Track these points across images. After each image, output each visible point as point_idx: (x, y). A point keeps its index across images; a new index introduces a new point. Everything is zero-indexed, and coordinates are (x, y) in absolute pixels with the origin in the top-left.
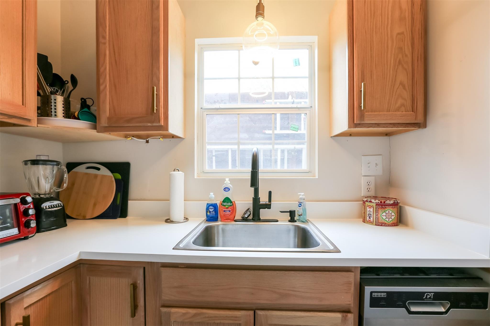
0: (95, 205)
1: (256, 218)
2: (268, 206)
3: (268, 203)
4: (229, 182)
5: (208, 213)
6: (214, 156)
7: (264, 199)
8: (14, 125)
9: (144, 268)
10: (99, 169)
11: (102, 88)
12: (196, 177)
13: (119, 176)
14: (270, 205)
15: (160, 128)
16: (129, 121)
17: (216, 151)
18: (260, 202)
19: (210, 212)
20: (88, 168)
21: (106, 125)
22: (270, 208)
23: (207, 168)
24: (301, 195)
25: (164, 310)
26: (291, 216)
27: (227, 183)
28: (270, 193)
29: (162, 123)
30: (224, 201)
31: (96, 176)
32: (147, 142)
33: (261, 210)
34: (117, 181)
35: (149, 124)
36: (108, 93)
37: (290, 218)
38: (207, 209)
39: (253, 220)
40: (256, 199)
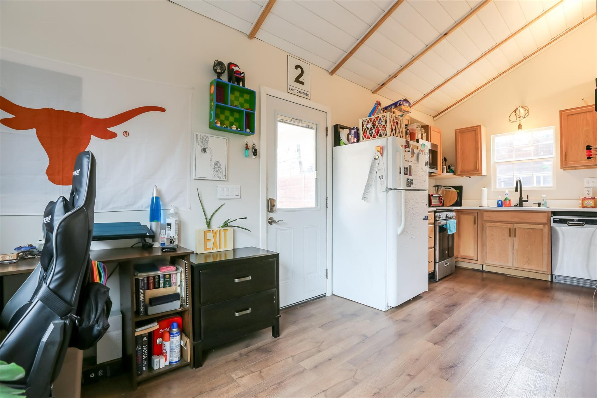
0: (450, 201)
1: (521, 205)
2: (527, 201)
3: (527, 199)
4: (508, 192)
5: (498, 204)
6: (503, 182)
7: (525, 198)
8: (435, 176)
9: (478, 212)
10: (450, 189)
11: (458, 162)
12: (492, 190)
13: (458, 191)
14: (528, 200)
15: (479, 173)
16: (467, 172)
17: (504, 179)
18: (522, 199)
19: (499, 203)
20: (446, 188)
21: (460, 174)
22: (528, 202)
23: (498, 187)
24: (544, 196)
25: (484, 223)
26: (538, 205)
27: (507, 192)
28: (528, 196)
29: (480, 172)
30: (505, 199)
31: (449, 191)
32: (470, 178)
33: (523, 202)
34: (458, 193)
35: (475, 173)
36: (460, 164)
37: (538, 206)
38: (498, 202)
39: (519, 206)
40: (521, 198)
